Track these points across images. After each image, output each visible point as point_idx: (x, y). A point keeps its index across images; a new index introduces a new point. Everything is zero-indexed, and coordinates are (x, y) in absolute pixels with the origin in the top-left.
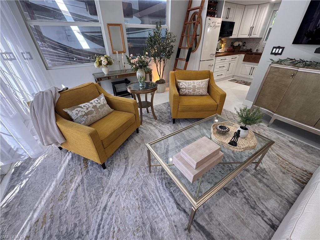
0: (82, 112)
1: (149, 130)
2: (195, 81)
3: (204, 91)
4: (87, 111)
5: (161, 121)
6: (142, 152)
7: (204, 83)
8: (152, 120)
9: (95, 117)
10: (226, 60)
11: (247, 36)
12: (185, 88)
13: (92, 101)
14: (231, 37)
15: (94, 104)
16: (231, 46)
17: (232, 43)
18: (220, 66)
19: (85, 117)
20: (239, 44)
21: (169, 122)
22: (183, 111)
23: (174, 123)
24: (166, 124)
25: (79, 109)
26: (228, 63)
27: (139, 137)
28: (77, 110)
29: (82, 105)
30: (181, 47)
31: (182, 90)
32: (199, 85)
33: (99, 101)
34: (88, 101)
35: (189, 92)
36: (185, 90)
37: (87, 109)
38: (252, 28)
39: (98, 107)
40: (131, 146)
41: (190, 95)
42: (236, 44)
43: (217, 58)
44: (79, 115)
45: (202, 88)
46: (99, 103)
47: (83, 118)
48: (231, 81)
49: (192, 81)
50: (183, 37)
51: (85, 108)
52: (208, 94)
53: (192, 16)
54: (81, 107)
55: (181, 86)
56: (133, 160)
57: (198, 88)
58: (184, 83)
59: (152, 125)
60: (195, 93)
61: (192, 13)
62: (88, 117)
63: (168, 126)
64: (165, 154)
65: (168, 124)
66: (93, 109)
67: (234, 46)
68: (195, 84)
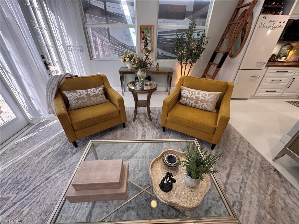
0: (75, 96)
1: (136, 129)
2: (202, 92)
3: (210, 106)
4: (79, 97)
5: (154, 124)
6: (111, 146)
7: (212, 96)
8: (147, 120)
9: (85, 103)
12: (187, 98)
13: (89, 90)
15: (89, 92)
18: (274, 79)
19: (76, 101)
21: (160, 128)
22: (172, 122)
23: (164, 130)
24: (155, 129)
25: (73, 93)
26: (291, 77)
27: (122, 132)
28: (71, 94)
29: (78, 91)
30: (218, 50)
31: (183, 98)
32: (205, 98)
33: (95, 91)
34: (85, 89)
35: (190, 102)
36: (185, 99)
37: (81, 95)
39: (91, 95)
40: (109, 137)
41: (190, 106)
44: (72, 98)
45: (207, 102)
46: (94, 92)
47: (74, 102)
48: (289, 102)
49: (197, 91)
50: (224, 39)
51: (79, 93)
52: (215, 111)
54: (77, 93)
55: (183, 93)
56: (99, 150)
57: (202, 101)
58: (186, 91)
59: (143, 125)
60: (197, 105)
62: (78, 101)
63: (155, 132)
64: (127, 158)
65: (157, 130)
66: (86, 96)
68: (200, 96)
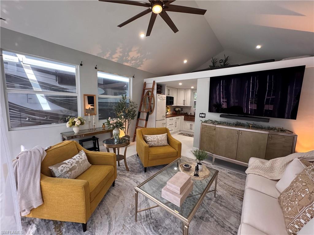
0: (67, 168)
1: (124, 181)
2: (158, 135)
3: (165, 142)
4: (71, 167)
5: (134, 172)
6: (122, 204)
7: (164, 136)
9: (77, 173)
10: (173, 120)
11: (182, 105)
12: (151, 141)
13: (75, 157)
14: (173, 105)
15: (77, 160)
16: (174, 110)
17: (174, 109)
18: (170, 124)
19: (69, 173)
20: (179, 110)
21: (141, 171)
22: (152, 160)
23: (145, 172)
24: (138, 174)
25: (64, 165)
26: (175, 122)
27: (116, 190)
28: (62, 167)
29: (66, 161)
30: (140, 111)
31: (149, 143)
32: (161, 138)
33: (81, 157)
34: (71, 158)
35: (154, 144)
36: (151, 142)
37: (71, 165)
38: (184, 101)
39: (80, 162)
40: (110, 200)
41: (155, 147)
42: (177, 109)
43: (167, 118)
44: (64, 171)
45: (163, 140)
46: (81, 159)
47: (67, 174)
48: (179, 134)
49: (155, 136)
50: (142, 105)
51: (69, 164)
52: (168, 144)
53: (147, 93)
54: (66, 164)
55: (148, 139)
56: (116, 214)
57: (161, 141)
58: (150, 137)
59: (126, 176)
60: (159, 144)
61: (146, 91)
62: (71, 173)
63: (141, 176)
65: (141, 173)
66: (76, 165)
67: (176, 111)
68: (158, 138)
